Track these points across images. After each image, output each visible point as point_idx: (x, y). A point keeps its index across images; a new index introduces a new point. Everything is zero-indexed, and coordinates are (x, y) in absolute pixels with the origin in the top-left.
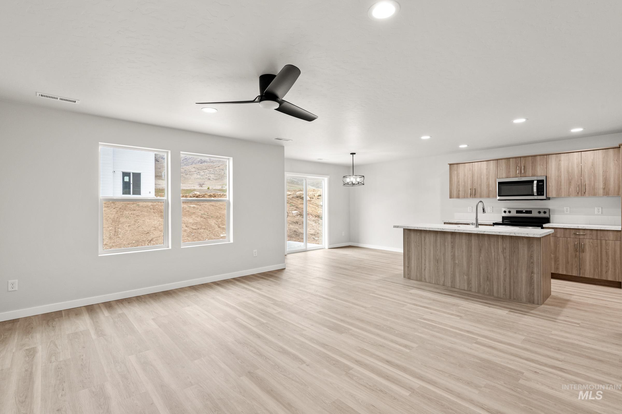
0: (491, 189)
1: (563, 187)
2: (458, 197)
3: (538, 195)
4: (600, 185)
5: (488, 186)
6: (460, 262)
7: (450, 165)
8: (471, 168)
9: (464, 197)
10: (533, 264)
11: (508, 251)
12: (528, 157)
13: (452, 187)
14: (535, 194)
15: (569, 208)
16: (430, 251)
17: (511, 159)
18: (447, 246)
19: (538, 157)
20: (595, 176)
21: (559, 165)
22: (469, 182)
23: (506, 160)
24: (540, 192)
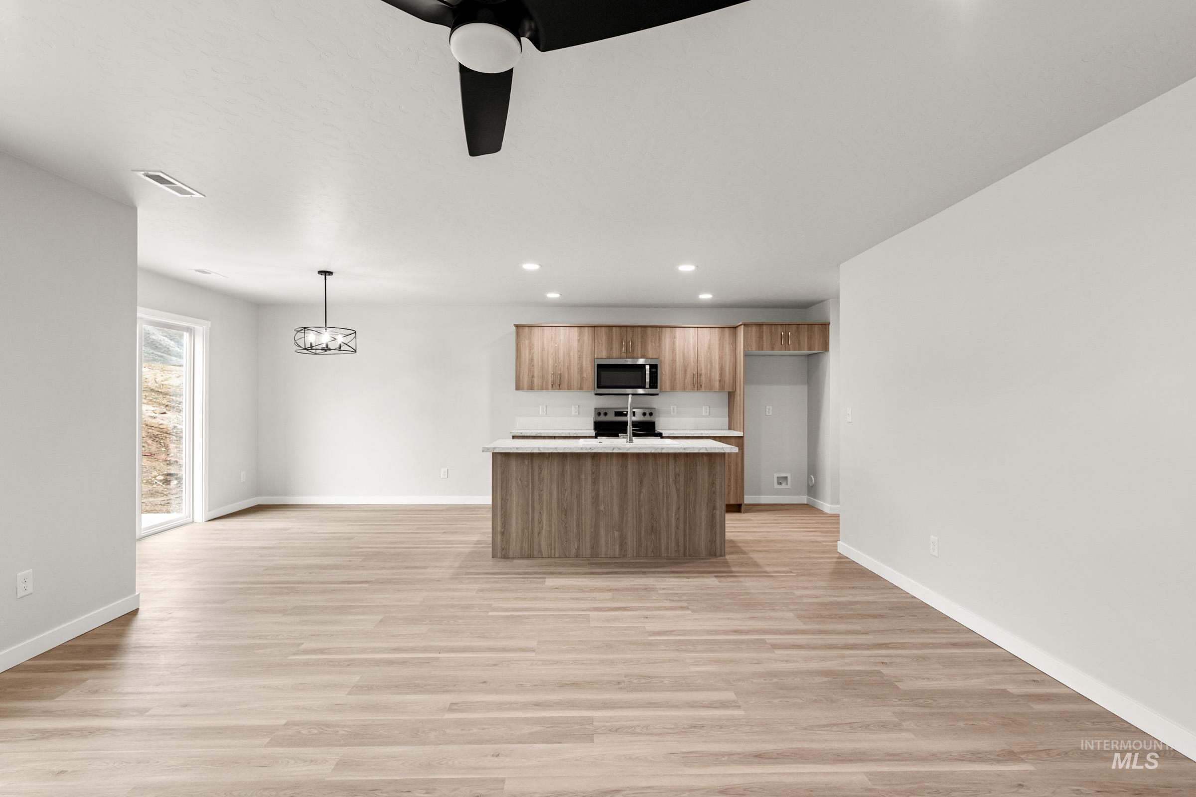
0: (585, 375)
1: (677, 376)
2: (531, 388)
3: (651, 387)
4: (716, 376)
5: (581, 370)
6: (607, 507)
7: (517, 326)
8: (554, 336)
9: (542, 388)
10: (716, 495)
11: (682, 478)
12: (636, 328)
13: (520, 369)
14: (647, 386)
15: (675, 407)
16: (551, 493)
17: (614, 328)
18: (583, 481)
19: (649, 330)
20: (711, 364)
21: (674, 343)
22: (551, 362)
23: (607, 328)
24: (654, 384)
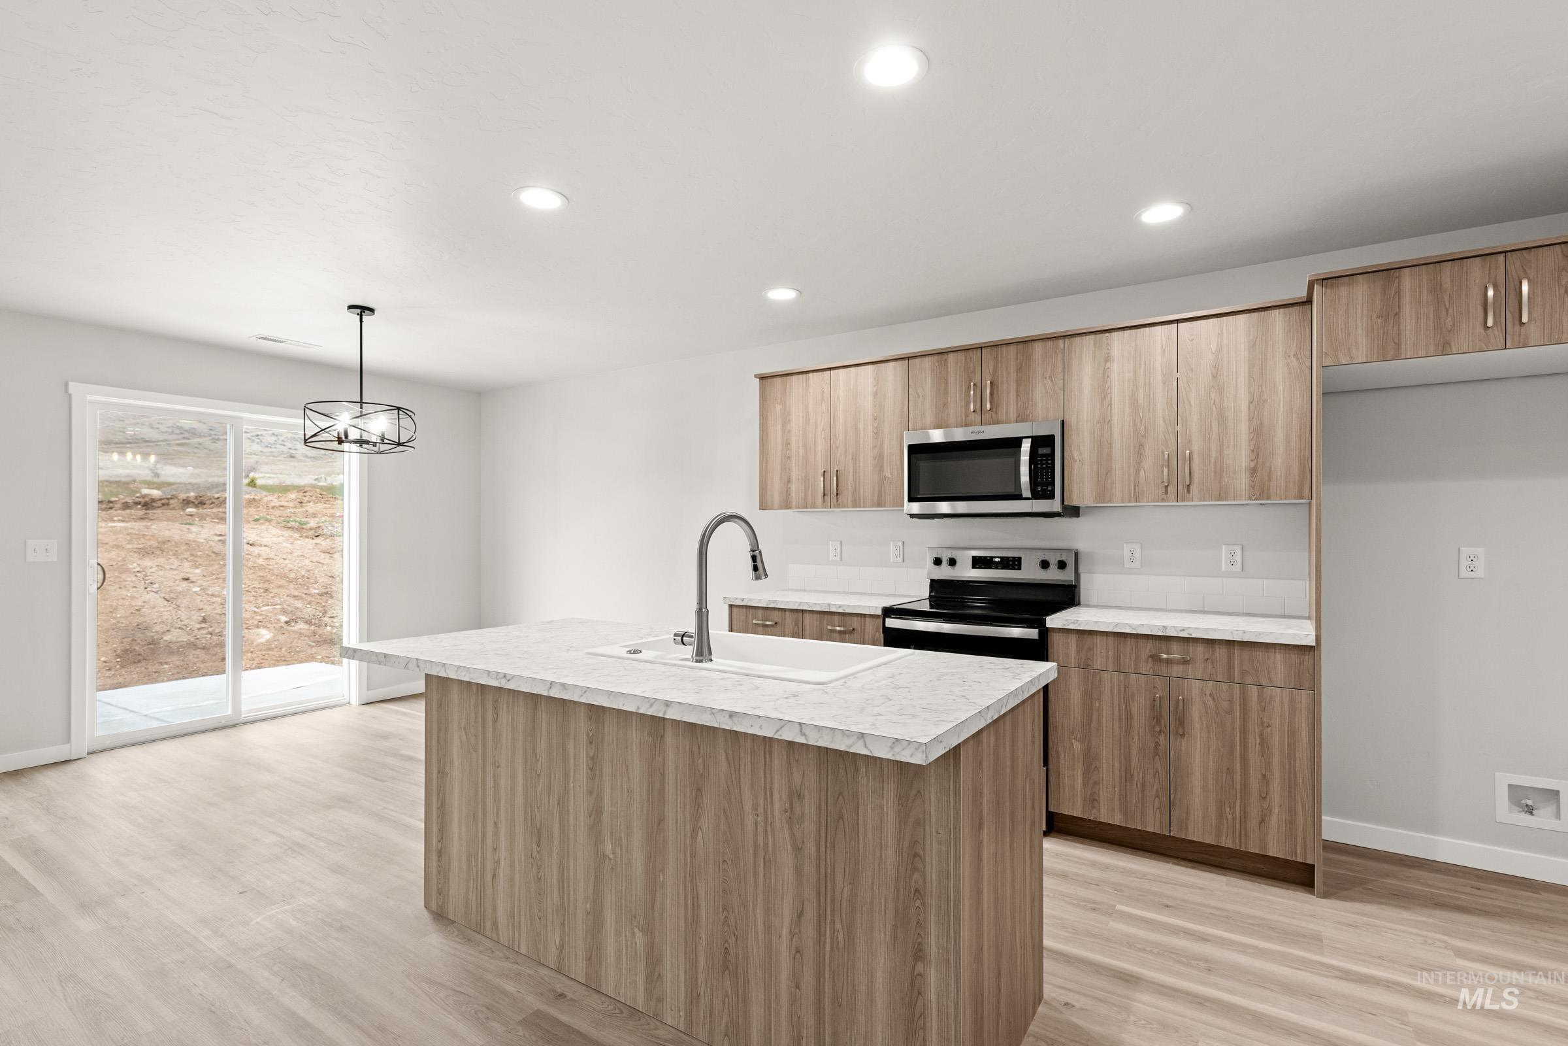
0: (887, 473)
1: (1116, 465)
2: (786, 505)
3: (1036, 495)
4: (1240, 457)
5: (879, 459)
7: (763, 378)
8: (827, 390)
9: (806, 505)
10: (924, 904)
11: (809, 808)
12: (1004, 348)
13: (766, 467)
14: (1026, 493)
16: (513, 777)
17: (951, 356)
18: (572, 761)
19: (1038, 346)
20: (1222, 421)
21: (1105, 375)
22: (821, 448)
23: (936, 357)
24: (1043, 486)
